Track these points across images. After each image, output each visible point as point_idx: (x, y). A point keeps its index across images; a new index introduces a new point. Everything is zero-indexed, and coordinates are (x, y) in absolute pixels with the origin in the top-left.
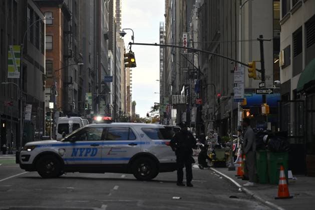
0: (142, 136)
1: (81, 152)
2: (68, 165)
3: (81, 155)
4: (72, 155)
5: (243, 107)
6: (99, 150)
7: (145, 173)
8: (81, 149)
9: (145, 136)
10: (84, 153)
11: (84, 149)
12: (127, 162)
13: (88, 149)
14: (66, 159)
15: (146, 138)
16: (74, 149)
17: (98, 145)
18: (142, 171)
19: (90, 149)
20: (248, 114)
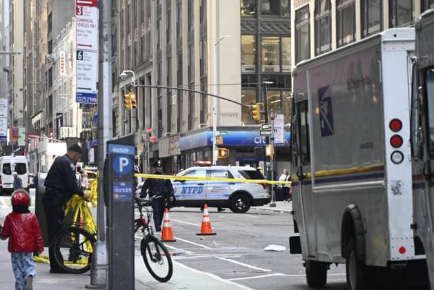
0: (239, 177)
1: (190, 190)
3: (189, 193)
4: (182, 193)
5: (219, 146)
6: (204, 189)
7: (242, 207)
8: (189, 188)
9: (241, 176)
10: (192, 191)
11: (192, 188)
12: (227, 198)
13: (195, 187)
14: (177, 196)
15: (242, 179)
16: (184, 188)
17: (203, 184)
18: (239, 206)
19: (197, 187)
20: (223, 153)
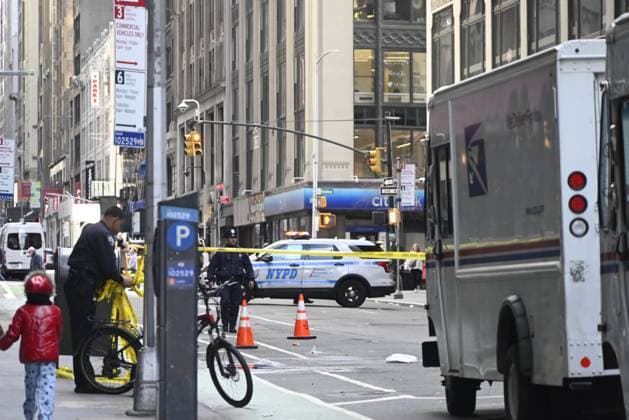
1: (278, 274)
2: (263, 290)
4: (267, 277)
5: (321, 210)
6: (299, 272)
7: (353, 298)
8: (278, 270)
10: (281, 275)
11: (282, 270)
12: (332, 285)
13: (286, 270)
14: (260, 283)
16: (270, 270)
17: (298, 266)
19: (288, 270)
